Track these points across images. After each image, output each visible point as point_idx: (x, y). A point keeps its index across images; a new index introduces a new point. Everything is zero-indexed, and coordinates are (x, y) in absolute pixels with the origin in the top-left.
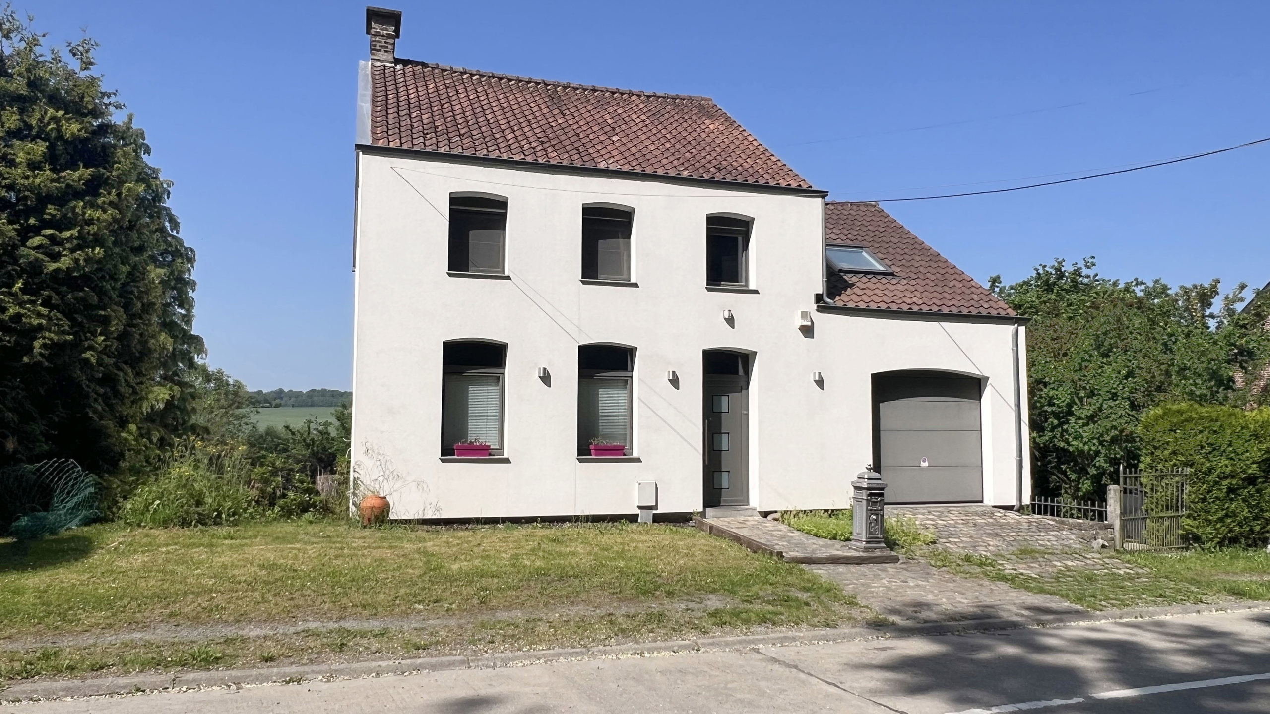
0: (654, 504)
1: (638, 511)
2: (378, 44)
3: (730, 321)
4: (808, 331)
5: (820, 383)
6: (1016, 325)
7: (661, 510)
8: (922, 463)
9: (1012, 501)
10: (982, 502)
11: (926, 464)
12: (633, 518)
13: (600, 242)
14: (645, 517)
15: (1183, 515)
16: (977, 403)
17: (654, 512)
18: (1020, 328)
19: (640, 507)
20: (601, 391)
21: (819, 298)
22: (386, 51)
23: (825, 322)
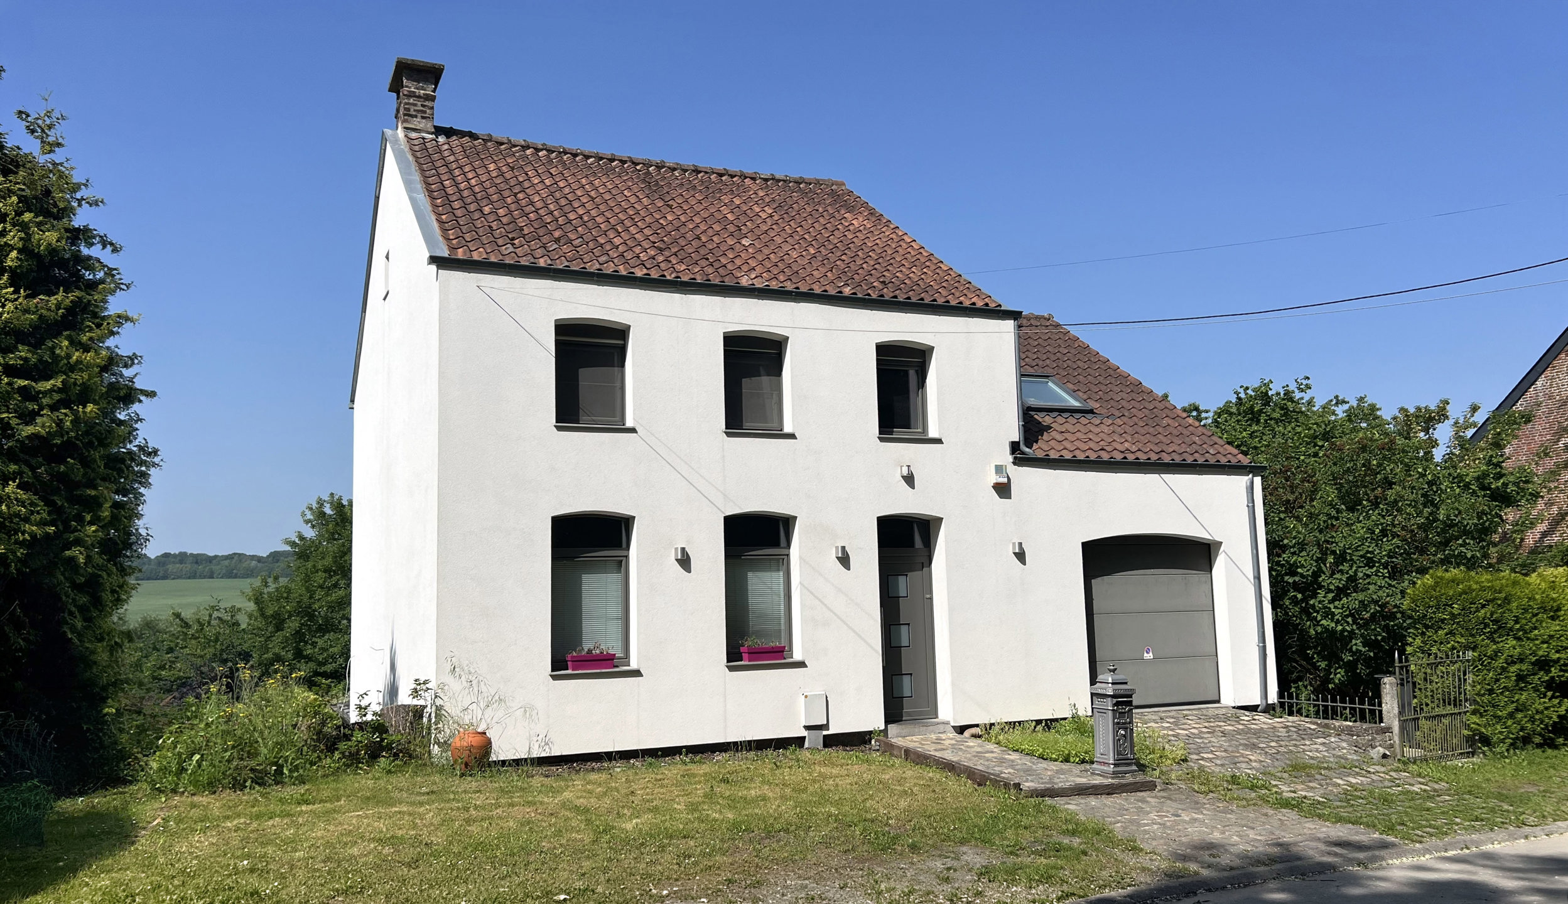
0: (825, 723)
1: (804, 733)
2: (412, 108)
3: (909, 480)
4: (1003, 490)
5: (1021, 556)
6: (1251, 476)
7: (832, 731)
8: (1145, 654)
9: (1256, 700)
10: (1218, 701)
11: (1149, 656)
12: (799, 741)
13: (744, 380)
14: (813, 740)
15: (1467, 711)
16: (1206, 576)
17: (825, 733)
18: (1255, 478)
19: (807, 728)
20: (750, 574)
21: (1014, 447)
22: (423, 118)
23: (1025, 478)
